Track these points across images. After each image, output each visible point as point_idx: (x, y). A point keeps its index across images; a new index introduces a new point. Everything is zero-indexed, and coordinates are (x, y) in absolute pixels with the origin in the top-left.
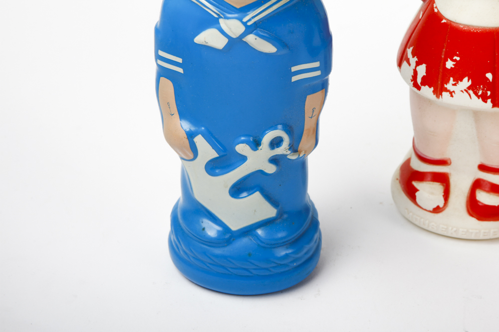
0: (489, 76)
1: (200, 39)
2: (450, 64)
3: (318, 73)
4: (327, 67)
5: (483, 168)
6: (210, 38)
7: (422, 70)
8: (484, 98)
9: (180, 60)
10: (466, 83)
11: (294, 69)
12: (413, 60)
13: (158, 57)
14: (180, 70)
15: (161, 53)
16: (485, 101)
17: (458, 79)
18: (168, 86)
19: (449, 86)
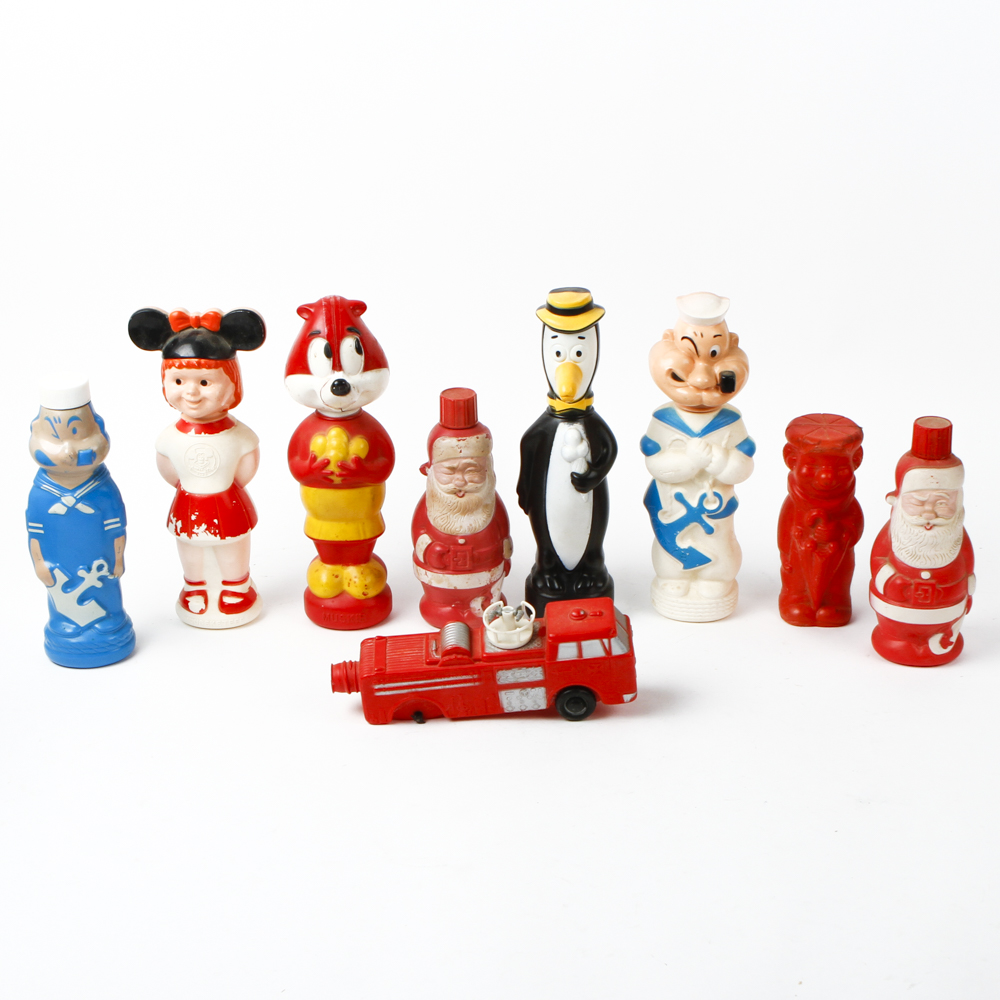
0: (216, 521)
1: (51, 511)
2: (193, 518)
3: (119, 525)
4: (124, 522)
5: (225, 583)
6: (58, 509)
7: (179, 524)
8: (215, 534)
9: (41, 526)
10: (204, 526)
11: (105, 523)
12: (174, 520)
13: (29, 527)
14: (42, 532)
15: (31, 524)
16: (216, 535)
17: (199, 525)
18: (36, 543)
19: (195, 530)
